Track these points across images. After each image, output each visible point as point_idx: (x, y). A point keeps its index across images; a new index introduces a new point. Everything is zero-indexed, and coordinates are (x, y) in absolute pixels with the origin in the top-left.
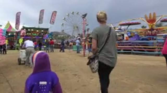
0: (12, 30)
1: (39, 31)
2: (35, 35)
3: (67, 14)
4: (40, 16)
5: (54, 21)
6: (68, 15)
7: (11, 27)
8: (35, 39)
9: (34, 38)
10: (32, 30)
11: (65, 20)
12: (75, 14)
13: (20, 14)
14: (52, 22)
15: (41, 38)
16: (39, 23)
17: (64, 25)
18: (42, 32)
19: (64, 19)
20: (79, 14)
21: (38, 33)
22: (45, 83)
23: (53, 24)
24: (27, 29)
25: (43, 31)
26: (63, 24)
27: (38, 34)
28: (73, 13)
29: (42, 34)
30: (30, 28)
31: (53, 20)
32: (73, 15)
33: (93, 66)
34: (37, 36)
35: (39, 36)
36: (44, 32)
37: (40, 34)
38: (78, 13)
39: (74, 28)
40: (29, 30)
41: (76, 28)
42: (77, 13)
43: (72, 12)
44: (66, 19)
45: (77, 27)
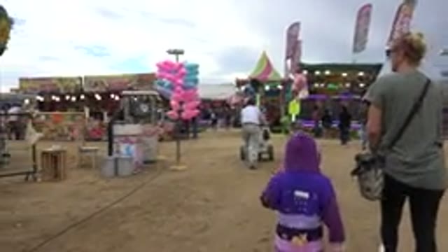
0: (271, 77)
1: (349, 75)
2: (340, 89)
4: (358, 27)
7: (269, 67)
8: (339, 100)
9: (336, 97)
10: (327, 73)
15: (356, 97)
16: (356, 50)
18: (361, 79)
21: (345, 80)
22: (306, 195)
25: (361, 74)
27: (348, 85)
29: (362, 85)
30: (322, 67)
33: (367, 184)
34: (347, 91)
35: (353, 91)
36: (367, 78)
37: (354, 84)
40: (317, 73)
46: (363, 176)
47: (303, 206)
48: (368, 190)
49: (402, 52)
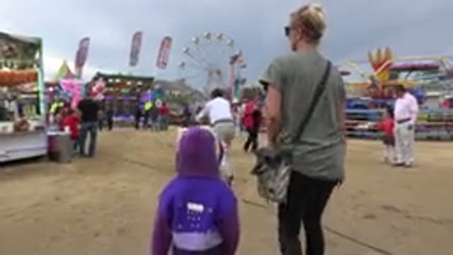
1: (132, 84)
2: (124, 93)
3: (194, 39)
5: (165, 61)
6: (197, 42)
8: (121, 100)
10: (118, 81)
11: (188, 54)
12: (214, 38)
13: (88, 44)
14: (162, 63)
15: (134, 98)
16: (132, 64)
17: (186, 67)
18: (139, 86)
19: (187, 52)
20: (224, 37)
21: (129, 87)
22: (200, 208)
23: (163, 68)
24: (106, 78)
25: (140, 83)
26: (183, 65)
27: (129, 90)
28: (208, 36)
29: (138, 90)
30: (114, 77)
31: (164, 58)
32: (209, 42)
34: (127, 94)
35: (131, 94)
36: (143, 86)
37: (134, 89)
38: (220, 37)
39: (210, 74)
40: (111, 81)
41: (215, 75)
42: (218, 35)
43: (205, 34)
44: (190, 52)
45: (219, 73)
46: (265, 175)
47: (196, 222)
48: (272, 191)
49: (300, 30)
